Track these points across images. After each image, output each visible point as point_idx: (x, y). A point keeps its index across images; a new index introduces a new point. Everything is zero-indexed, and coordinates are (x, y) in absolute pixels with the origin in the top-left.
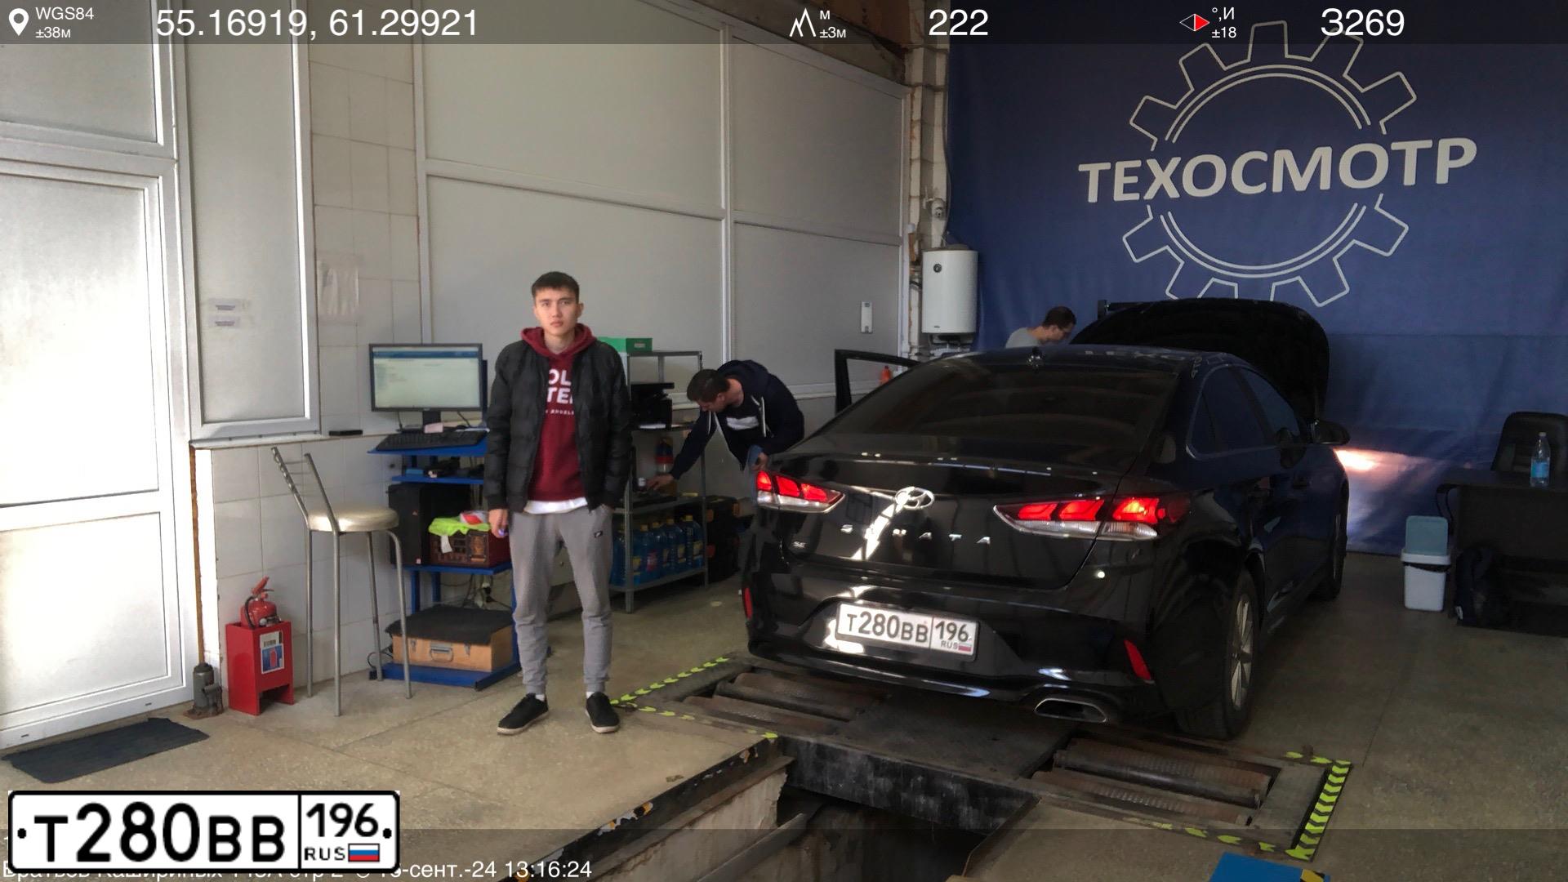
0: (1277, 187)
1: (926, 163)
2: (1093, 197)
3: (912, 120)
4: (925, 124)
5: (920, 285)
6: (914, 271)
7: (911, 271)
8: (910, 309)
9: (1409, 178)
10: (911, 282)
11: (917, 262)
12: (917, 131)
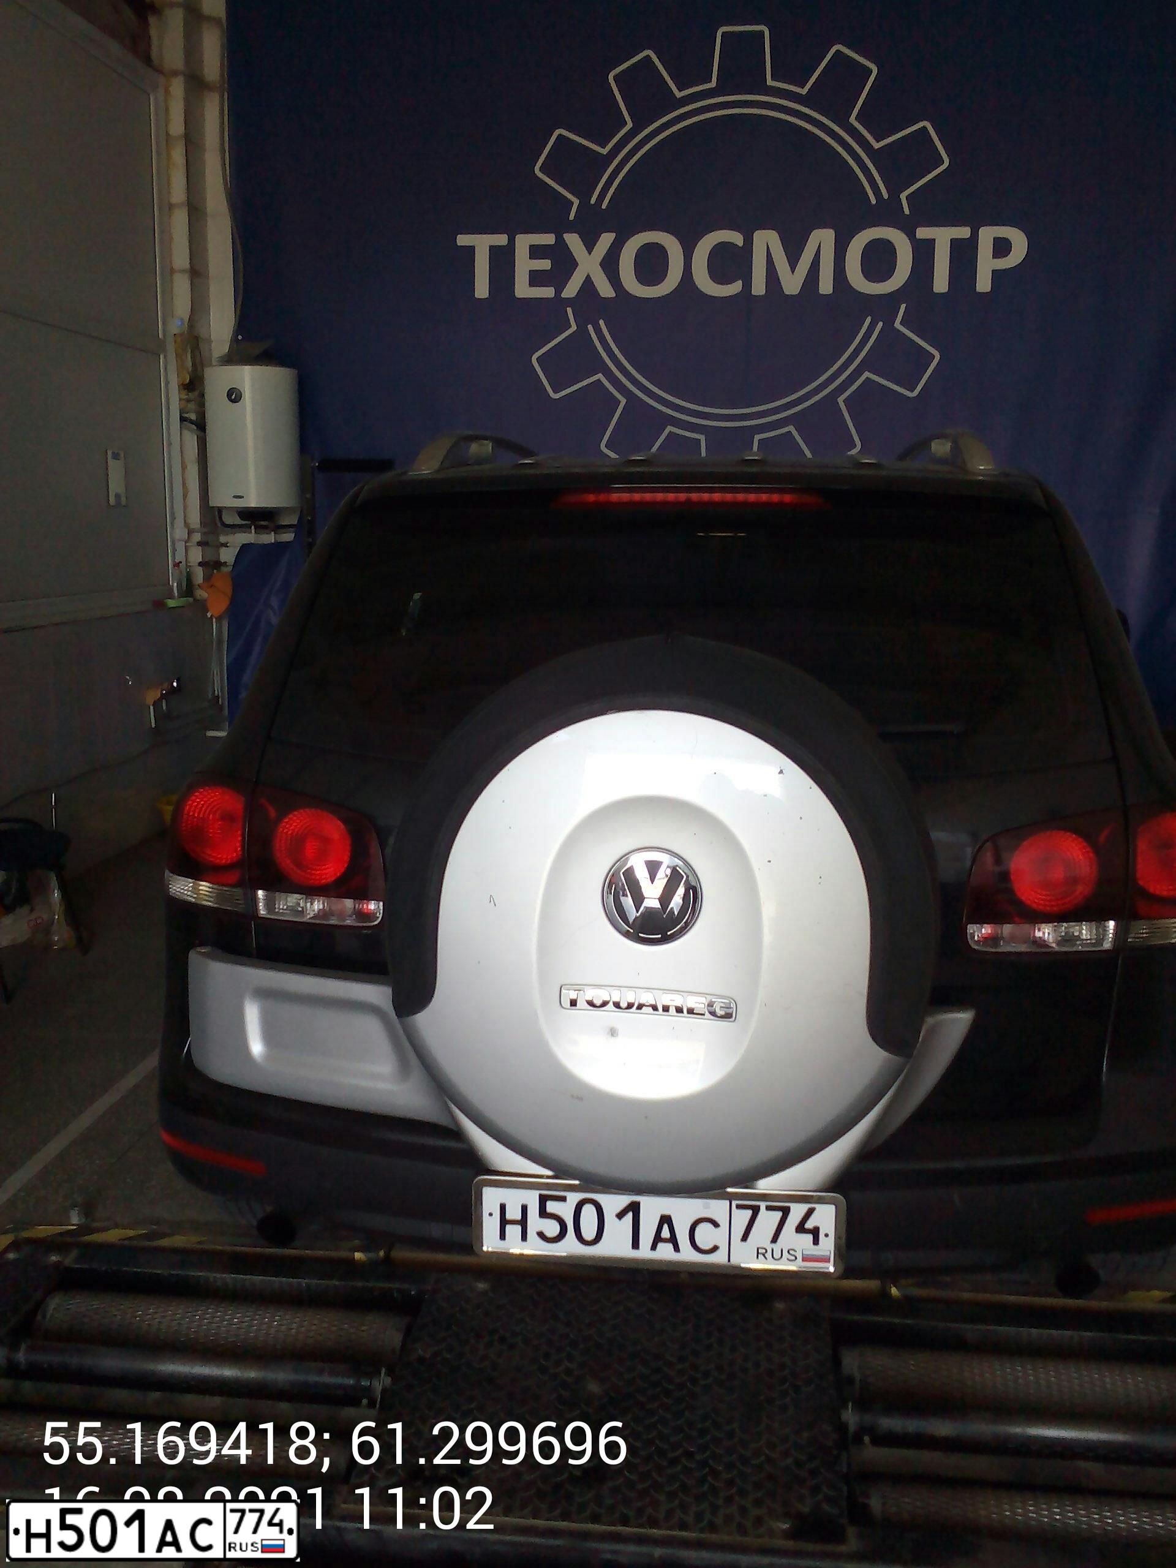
0: (759, 287)
1: (196, 210)
2: (482, 289)
3: (167, 134)
4: (192, 141)
5: (201, 426)
6: (188, 401)
7: (180, 400)
8: (184, 467)
9: (941, 283)
10: (183, 419)
11: (194, 385)
12: (178, 155)
